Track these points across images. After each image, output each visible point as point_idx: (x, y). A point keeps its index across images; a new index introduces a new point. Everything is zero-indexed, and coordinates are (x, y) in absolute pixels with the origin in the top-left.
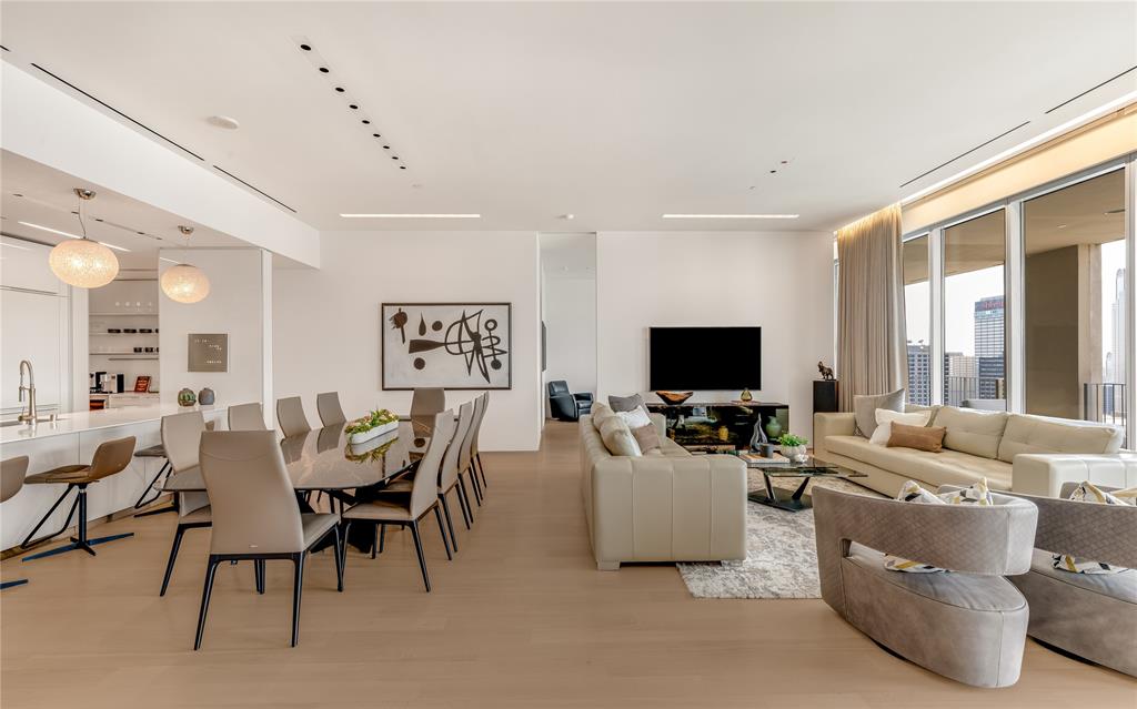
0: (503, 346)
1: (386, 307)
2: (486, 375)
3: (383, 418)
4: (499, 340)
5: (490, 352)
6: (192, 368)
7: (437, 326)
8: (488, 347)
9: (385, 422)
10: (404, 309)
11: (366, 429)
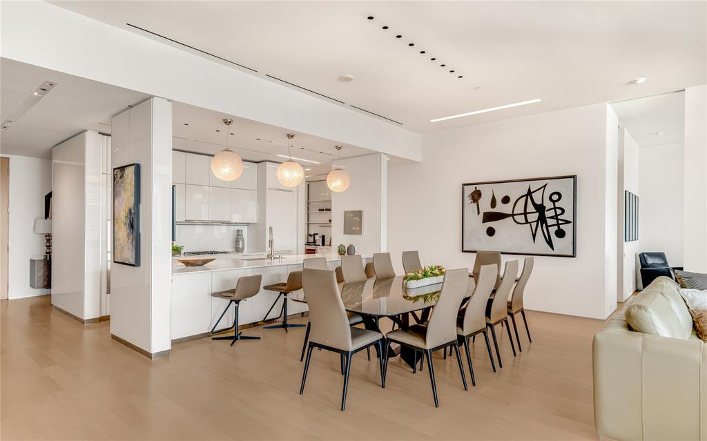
0: (568, 216)
1: (465, 187)
2: (550, 243)
3: (437, 271)
4: (563, 211)
5: (554, 222)
6: (346, 232)
7: (506, 200)
8: (552, 218)
9: (437, 275)
10: (479, 187)
11: (418, 279)
